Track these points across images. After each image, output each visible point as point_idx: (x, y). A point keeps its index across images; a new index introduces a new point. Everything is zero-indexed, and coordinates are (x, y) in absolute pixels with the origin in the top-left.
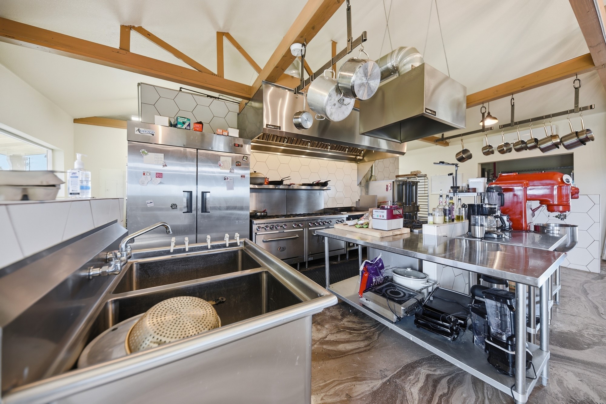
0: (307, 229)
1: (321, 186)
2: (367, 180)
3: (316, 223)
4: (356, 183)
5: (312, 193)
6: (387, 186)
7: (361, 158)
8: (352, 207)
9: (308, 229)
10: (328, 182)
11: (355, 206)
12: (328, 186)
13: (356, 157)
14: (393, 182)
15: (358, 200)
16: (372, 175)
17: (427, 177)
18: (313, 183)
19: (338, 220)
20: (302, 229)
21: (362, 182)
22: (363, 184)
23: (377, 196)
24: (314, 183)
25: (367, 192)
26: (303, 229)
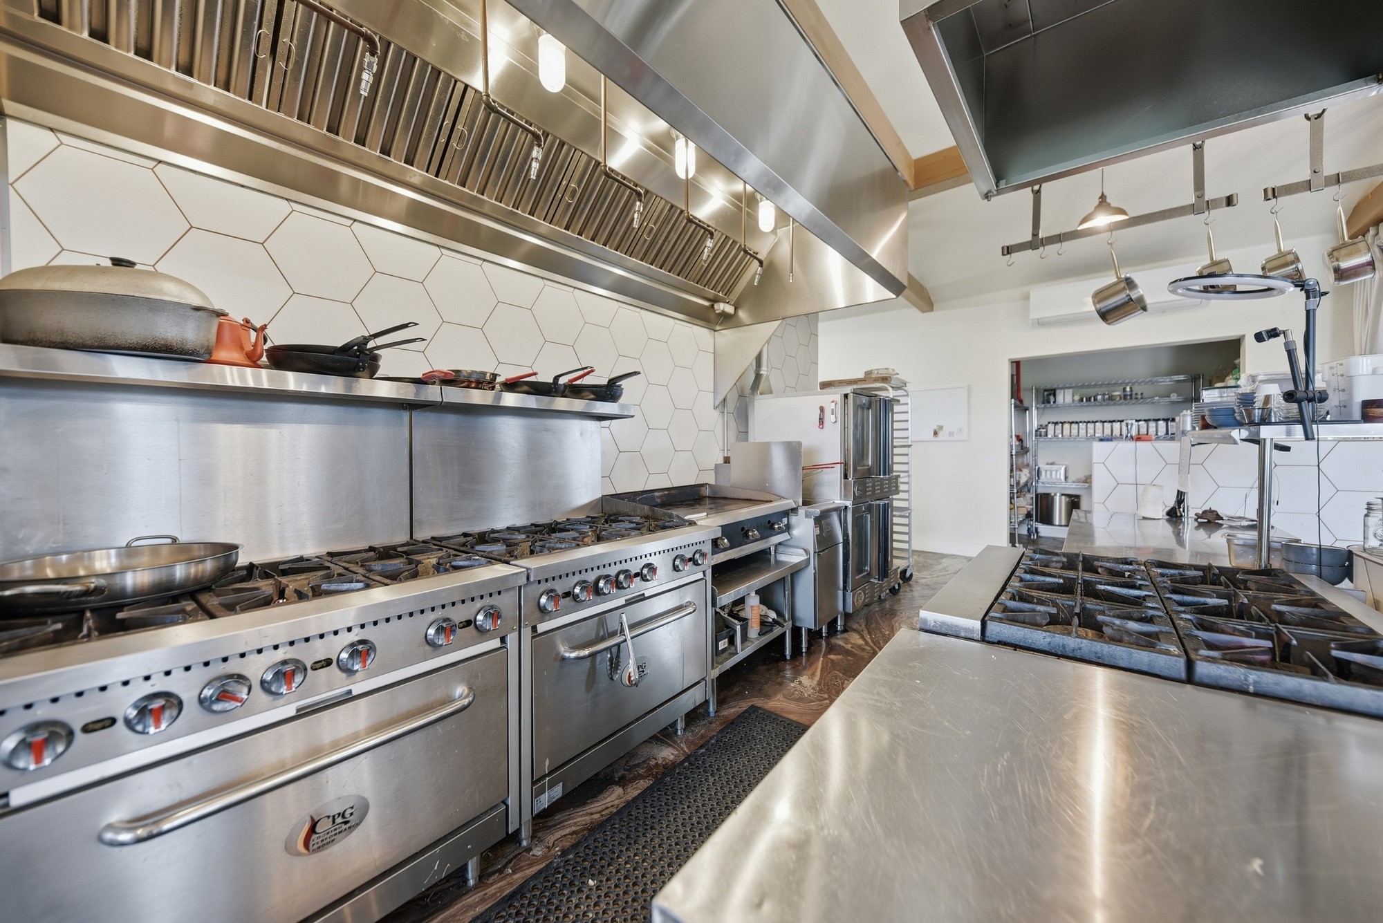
0: (527, 633)
1: (592, 396)
2: (742, 391)
3: (577, 590)
4: (708, 401)
5: (547, 430)
6: (822, 409)
7: (729, 309)
8: (703, 485)
9: (534, 629)
10: (624, 383)
11: (712, 482)
12: (621, 401)
13: (713, 305)
14: (846, 396)
15: (721, 461)
16: (758, 376)
17: (906, 391)
18: (557, 378)
19: (681, 557)
20: (496, 643)
21: (728, 399)
22: (731, 405)
23: (800, 444)
24: (562, 381)
25: (743, 434)
26: (503, 640)
